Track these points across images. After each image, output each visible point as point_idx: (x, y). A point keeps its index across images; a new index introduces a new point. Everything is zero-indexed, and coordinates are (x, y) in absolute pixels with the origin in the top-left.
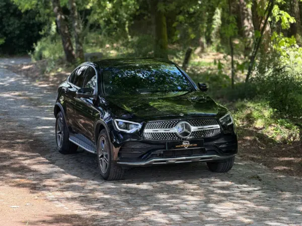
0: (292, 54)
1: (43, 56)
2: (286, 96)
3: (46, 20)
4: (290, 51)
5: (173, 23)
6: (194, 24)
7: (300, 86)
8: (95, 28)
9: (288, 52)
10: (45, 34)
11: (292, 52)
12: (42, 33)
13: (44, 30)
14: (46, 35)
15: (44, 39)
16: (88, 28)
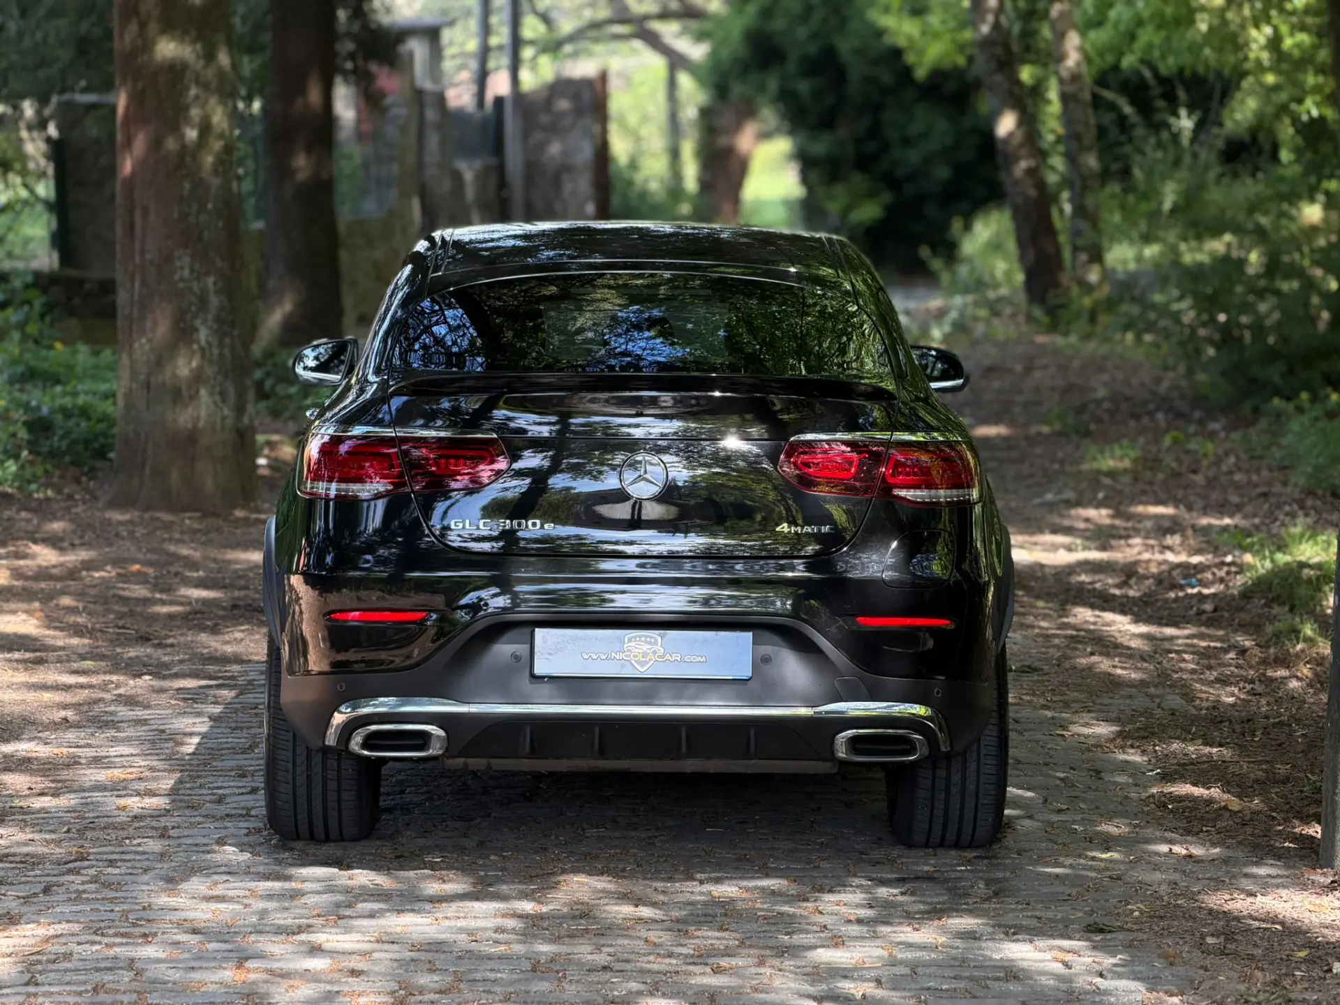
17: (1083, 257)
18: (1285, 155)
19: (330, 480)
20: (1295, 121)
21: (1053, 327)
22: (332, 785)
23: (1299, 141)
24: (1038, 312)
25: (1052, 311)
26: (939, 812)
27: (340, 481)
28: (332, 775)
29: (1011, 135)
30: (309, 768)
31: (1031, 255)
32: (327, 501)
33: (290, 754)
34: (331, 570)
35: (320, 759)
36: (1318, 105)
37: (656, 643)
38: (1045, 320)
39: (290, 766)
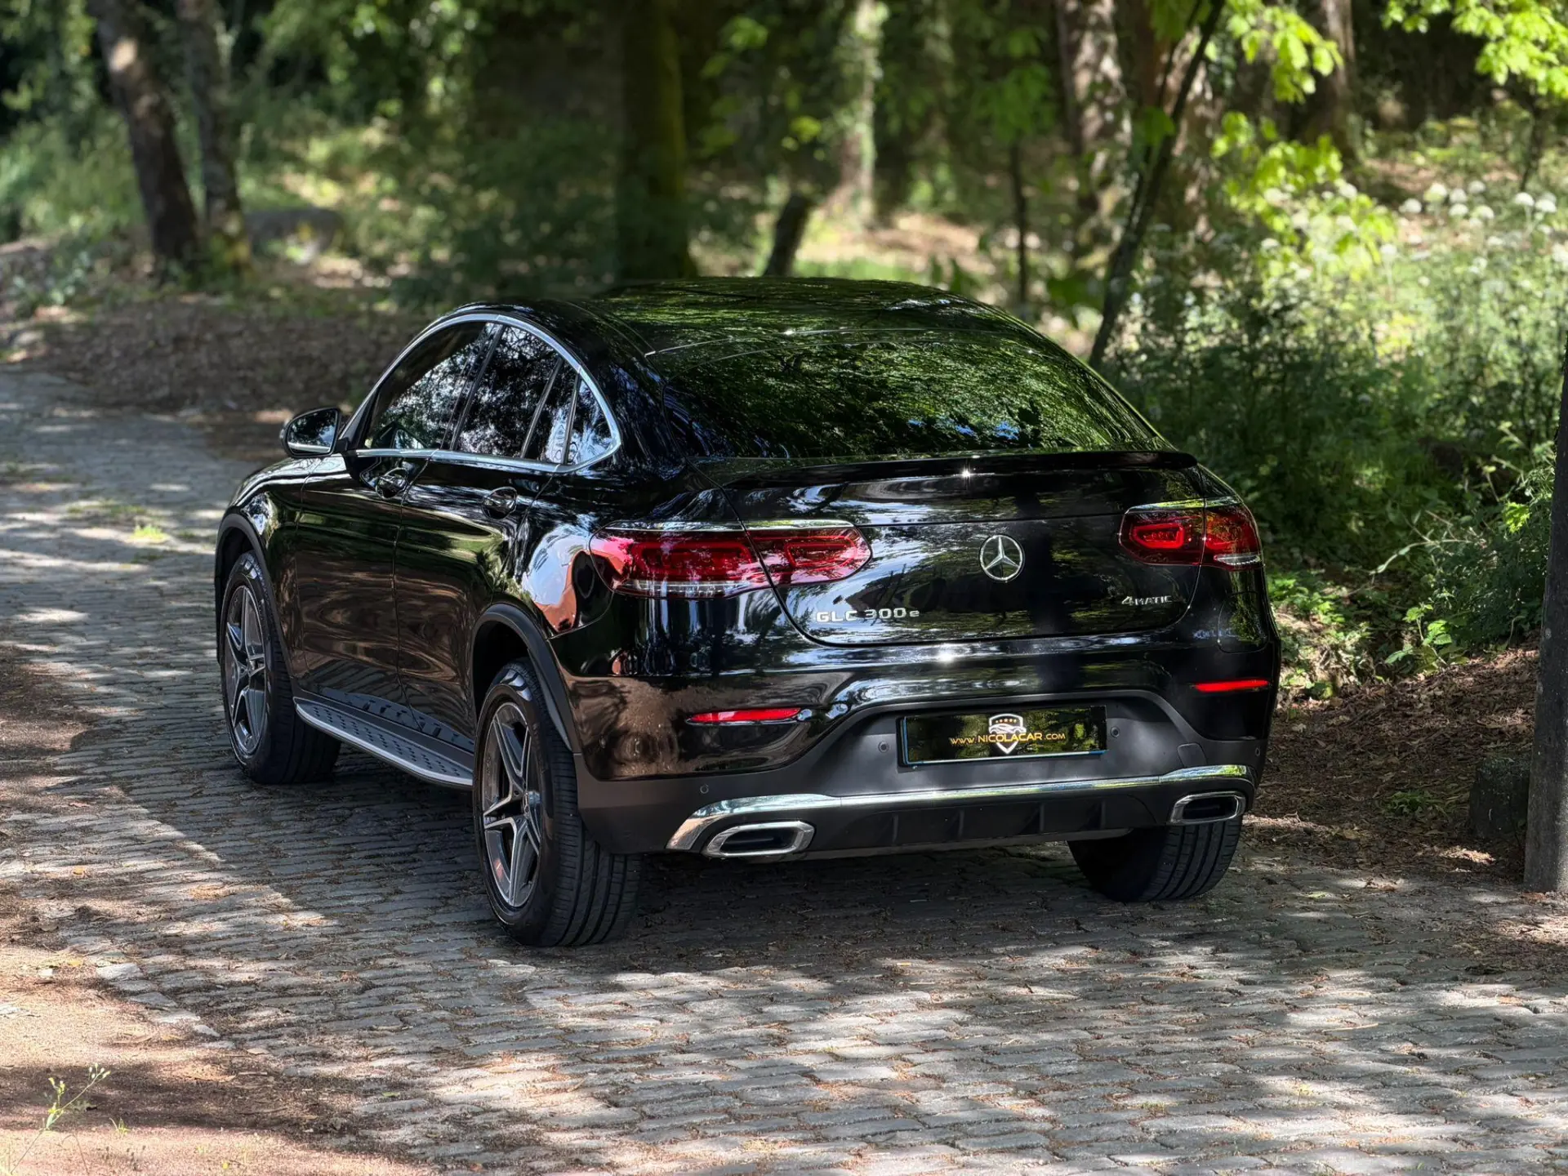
0: (1322, 228)
1: (25, 223)
2: (1304, 453)
3: (41, 34)
4: (1313, 214)
5: (703, 59)
6: (814, 64)
7: (1364, 397)
8: (298, 80)
9: (1300, 220)
10: (35, 104)
11: (1323, 221)
12: (20, 100)
13: (31, 85)
14: (42, 112)
15: (29, 132)
16: (257, 75)
17: (220, 205)
18: (336, 74)
19: (659, 579)
20: (349, 37)
21: (195, 286)
22: (616, 888)
23: (353, 58)
24: (175, 268)
25: (191, 267)
26: (1181, 868)
27: (671, 579)
28: (617, 877)
29: (129, 69)
30: (596, 873)
31: (160, 206)
32: (658, 598)
33: (577, 860)
34: (676, 671)
35: (607, 863)
36: (373, 19)
37: (1017, 724)
38: (184, 277)
39: (577, 872)
